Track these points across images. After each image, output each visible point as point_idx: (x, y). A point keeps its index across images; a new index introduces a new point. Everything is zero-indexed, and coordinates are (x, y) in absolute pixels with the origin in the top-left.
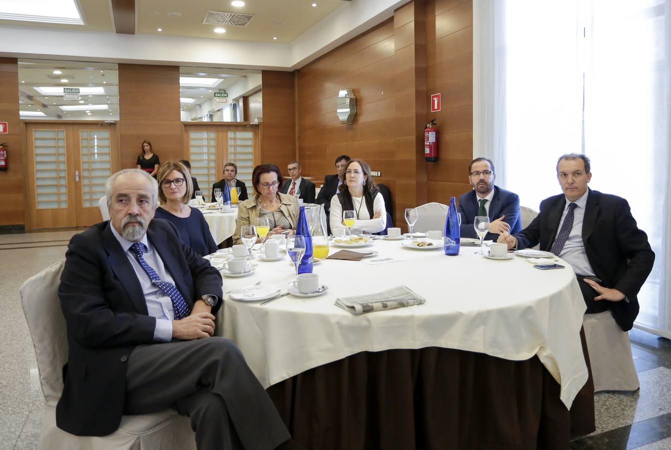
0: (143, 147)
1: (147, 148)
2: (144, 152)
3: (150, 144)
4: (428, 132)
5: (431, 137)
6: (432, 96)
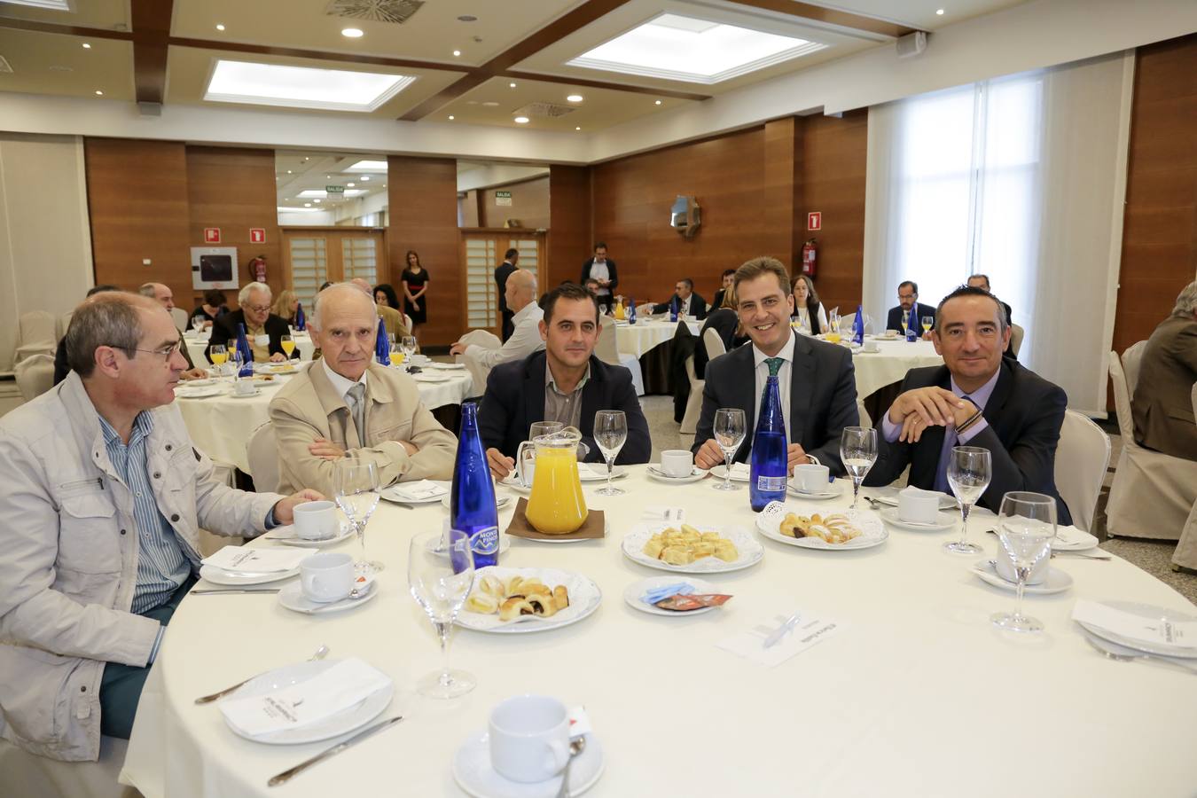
0: (408, 259)
1: (414, 260)
2: (410, 265)
3: (416, 255)
4: (808, 250)
5: (811, 255)
6: (810, 214)
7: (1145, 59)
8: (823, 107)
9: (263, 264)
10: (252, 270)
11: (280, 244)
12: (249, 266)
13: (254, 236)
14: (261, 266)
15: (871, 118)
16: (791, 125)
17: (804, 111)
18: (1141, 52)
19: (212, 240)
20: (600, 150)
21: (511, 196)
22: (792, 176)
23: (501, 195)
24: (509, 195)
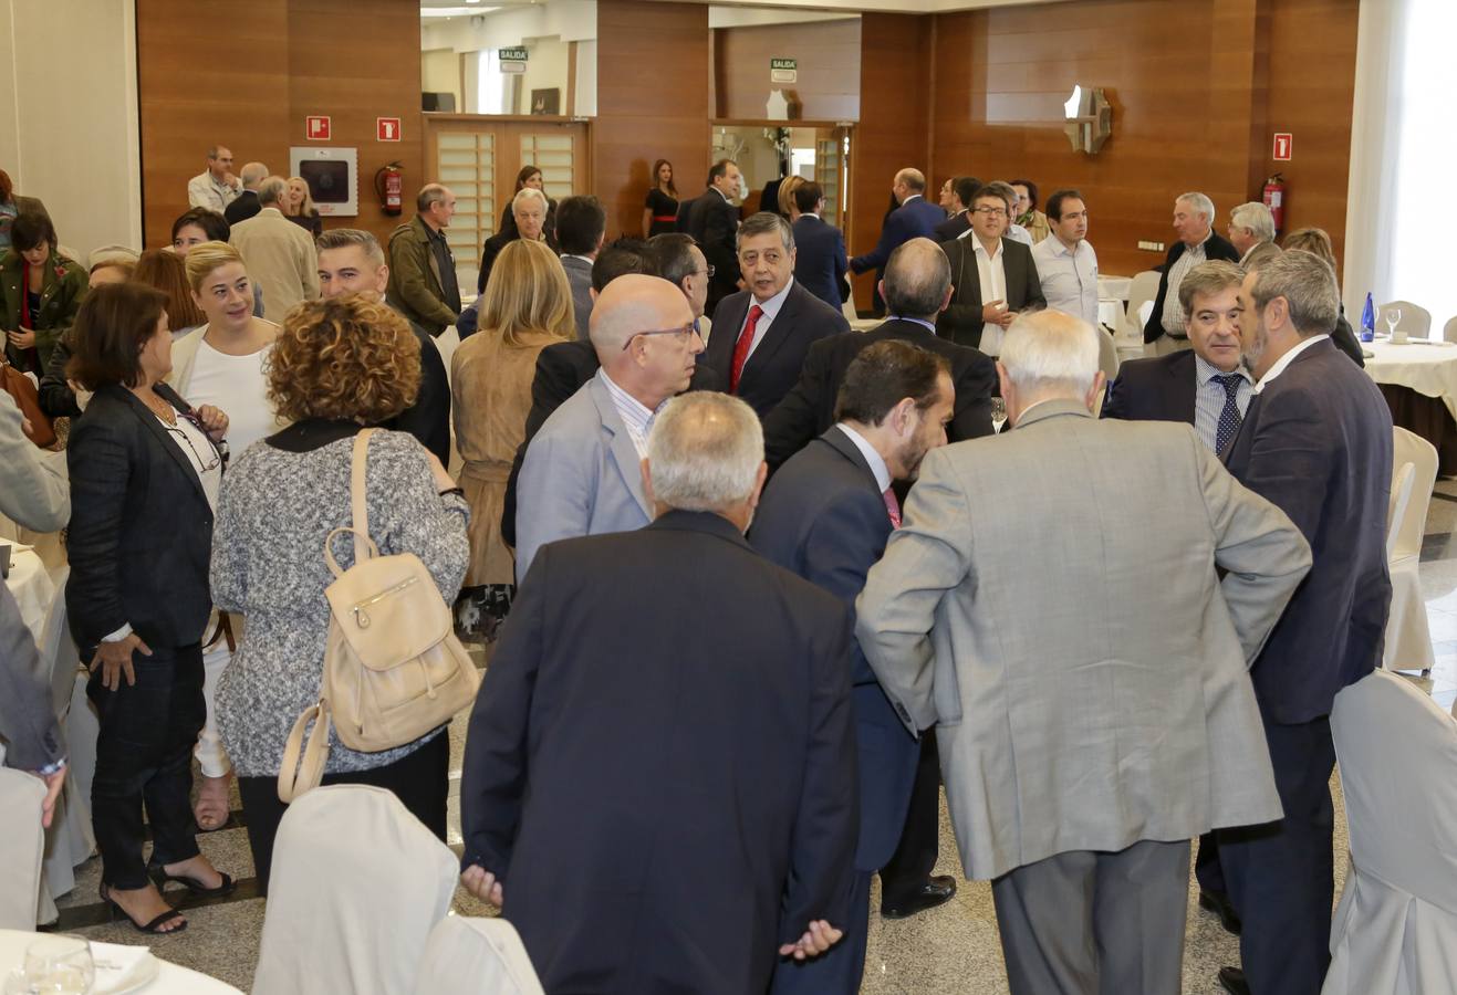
4: (1271, 191)
5: (1275, 200)
6: (1276, 135)
9: (398, 176)
10: (380, 188)
11: (422, 144)
12: (376, 178)
13: (383, 129)
14: (395, 180)
19: (317, 135)
21: (795, 67)
22: (1251, 76)
23: (779, 64)
24: (792, 65)
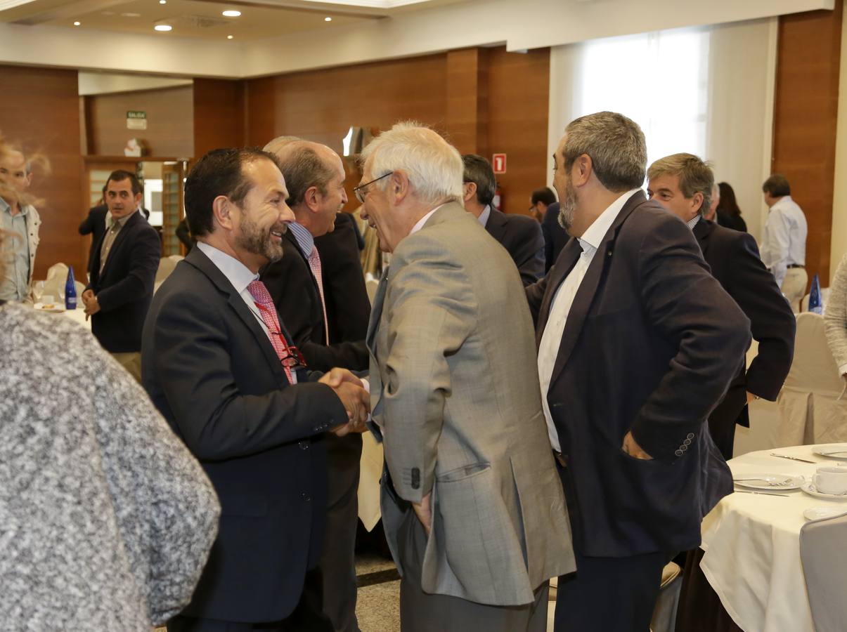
6: (495, 155)
7: (787, 25)
8: (505, 42)
15: (554, 59)
16: (474, 57)
17: (488, 44)
18: (783, 19)
20: (257, 64)
21: (145, 118)
22: (475, 114)
23: (133, 115)
24: (143, 116)
